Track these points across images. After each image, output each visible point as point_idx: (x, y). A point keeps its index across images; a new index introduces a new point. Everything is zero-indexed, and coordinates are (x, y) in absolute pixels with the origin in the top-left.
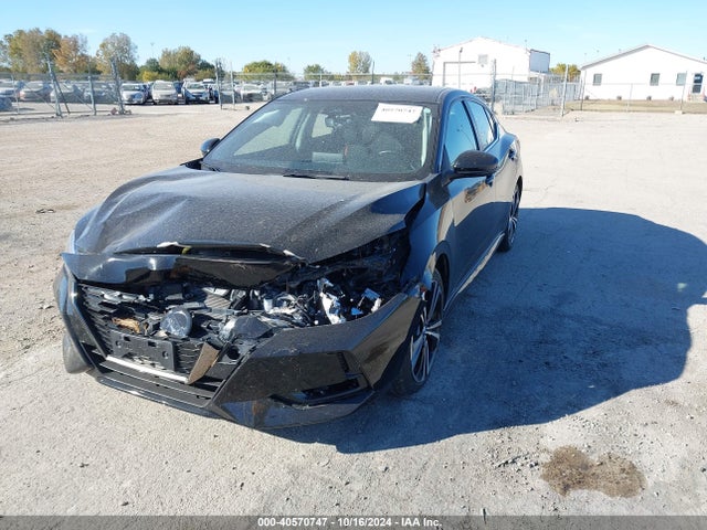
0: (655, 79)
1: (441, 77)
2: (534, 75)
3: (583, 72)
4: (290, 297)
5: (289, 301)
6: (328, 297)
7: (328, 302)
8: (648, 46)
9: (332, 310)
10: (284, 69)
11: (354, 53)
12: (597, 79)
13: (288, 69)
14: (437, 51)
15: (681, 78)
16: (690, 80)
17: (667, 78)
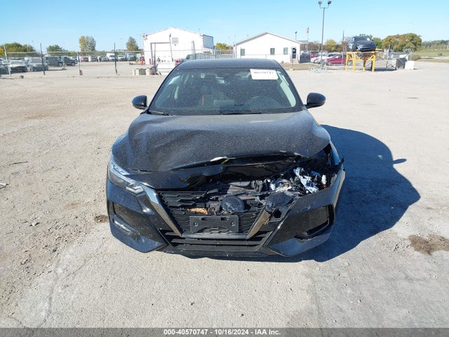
0: (272, 51)
1: (150, 53)
2: (207, 50)
3: (234, 48)
4: (284, 181)
5: (282, 183)
6: (304, 178)
7: (305, 180)
8: (266, 33)
9: (308, 184)
10: (31, 49)
11: (83, 37)
12: (243, 52)
13: (34, 48)
14: (145, 36)
15: (285, 50)
16: (290, 52)
17: (279, 51)
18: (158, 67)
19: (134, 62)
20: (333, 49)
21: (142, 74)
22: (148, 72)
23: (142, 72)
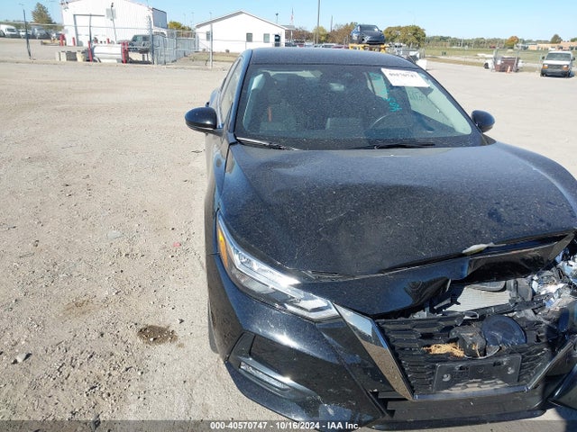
0: (249, 37)
1: (73, 28)
8: (241, 12)
12: (209, 36)
14: (65, 4)
15: (266, 37)
16: (272, 39)
17: (258, 37)
18: (96, 51)
19: (48, 41)
20: (323, 38)
21: (71, 60)
22: (80, 57)
23: (71, 57)
